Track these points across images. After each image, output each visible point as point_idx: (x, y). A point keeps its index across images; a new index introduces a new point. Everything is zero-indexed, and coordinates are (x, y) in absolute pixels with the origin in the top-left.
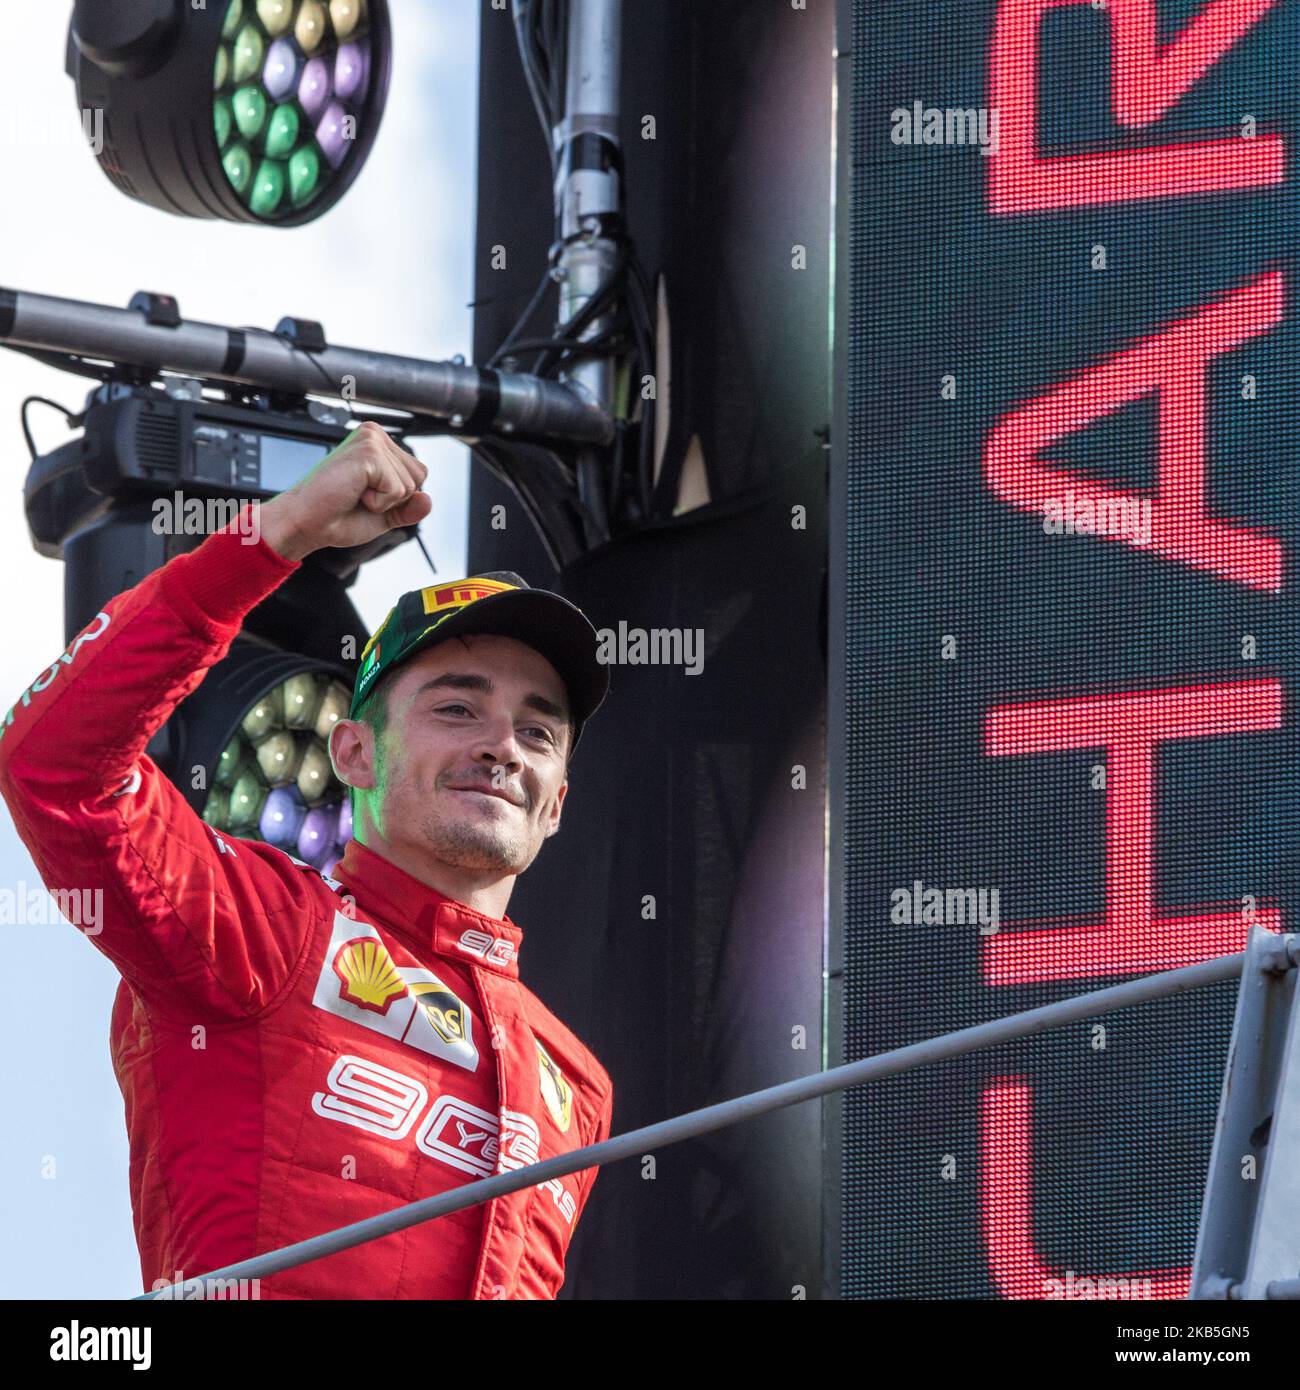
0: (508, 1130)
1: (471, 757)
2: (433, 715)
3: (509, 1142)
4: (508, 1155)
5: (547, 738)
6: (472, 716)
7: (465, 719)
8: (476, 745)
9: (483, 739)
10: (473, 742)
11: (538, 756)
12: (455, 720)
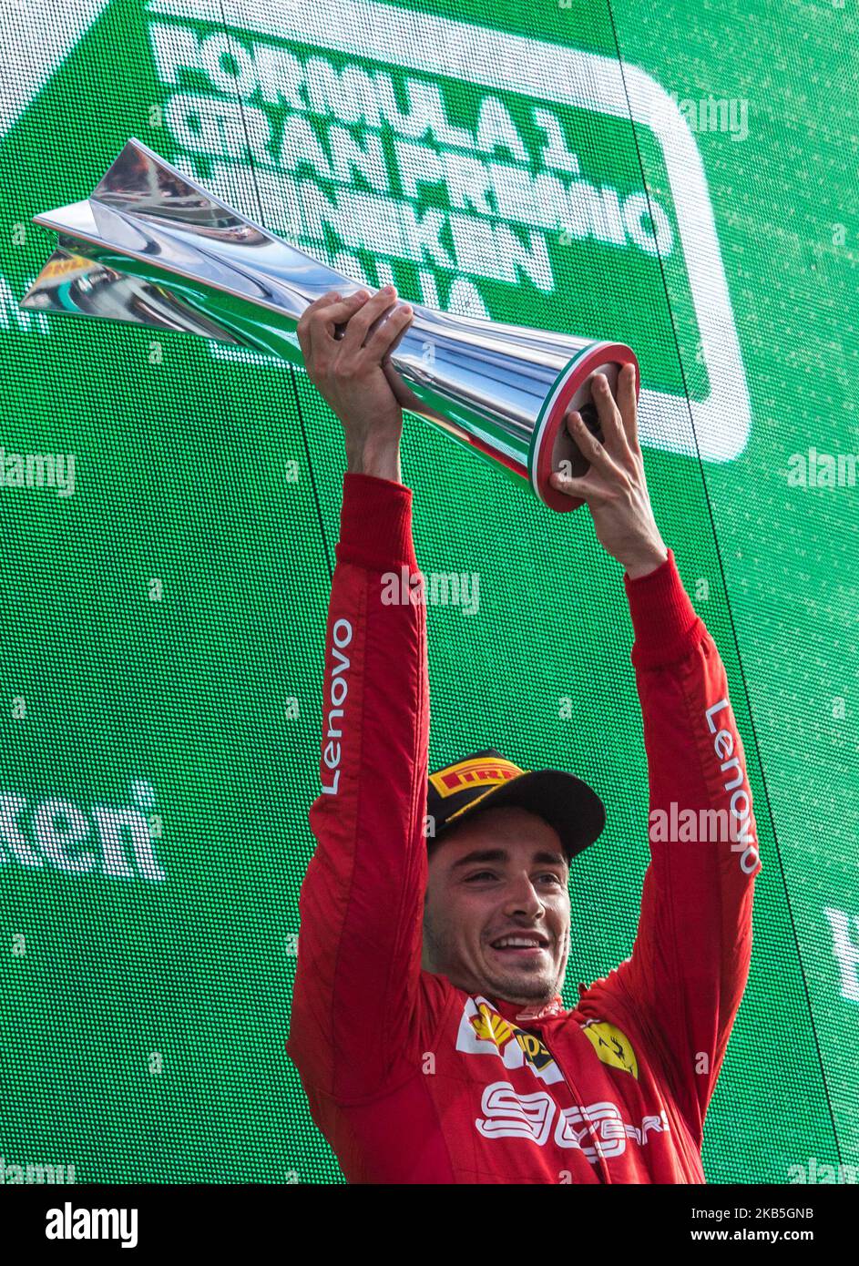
0: (593, 1122)
1: (504, 913)
2: (465, 884)
3: (598, 1131)
4: (602, 1140)
5: (555, 880)
6: (495, 878)
7: (490, 883)
8: (507, 903)
9: (510, 897)
10: (503, 900)
11: (552, 897)
12: (484, 884)
